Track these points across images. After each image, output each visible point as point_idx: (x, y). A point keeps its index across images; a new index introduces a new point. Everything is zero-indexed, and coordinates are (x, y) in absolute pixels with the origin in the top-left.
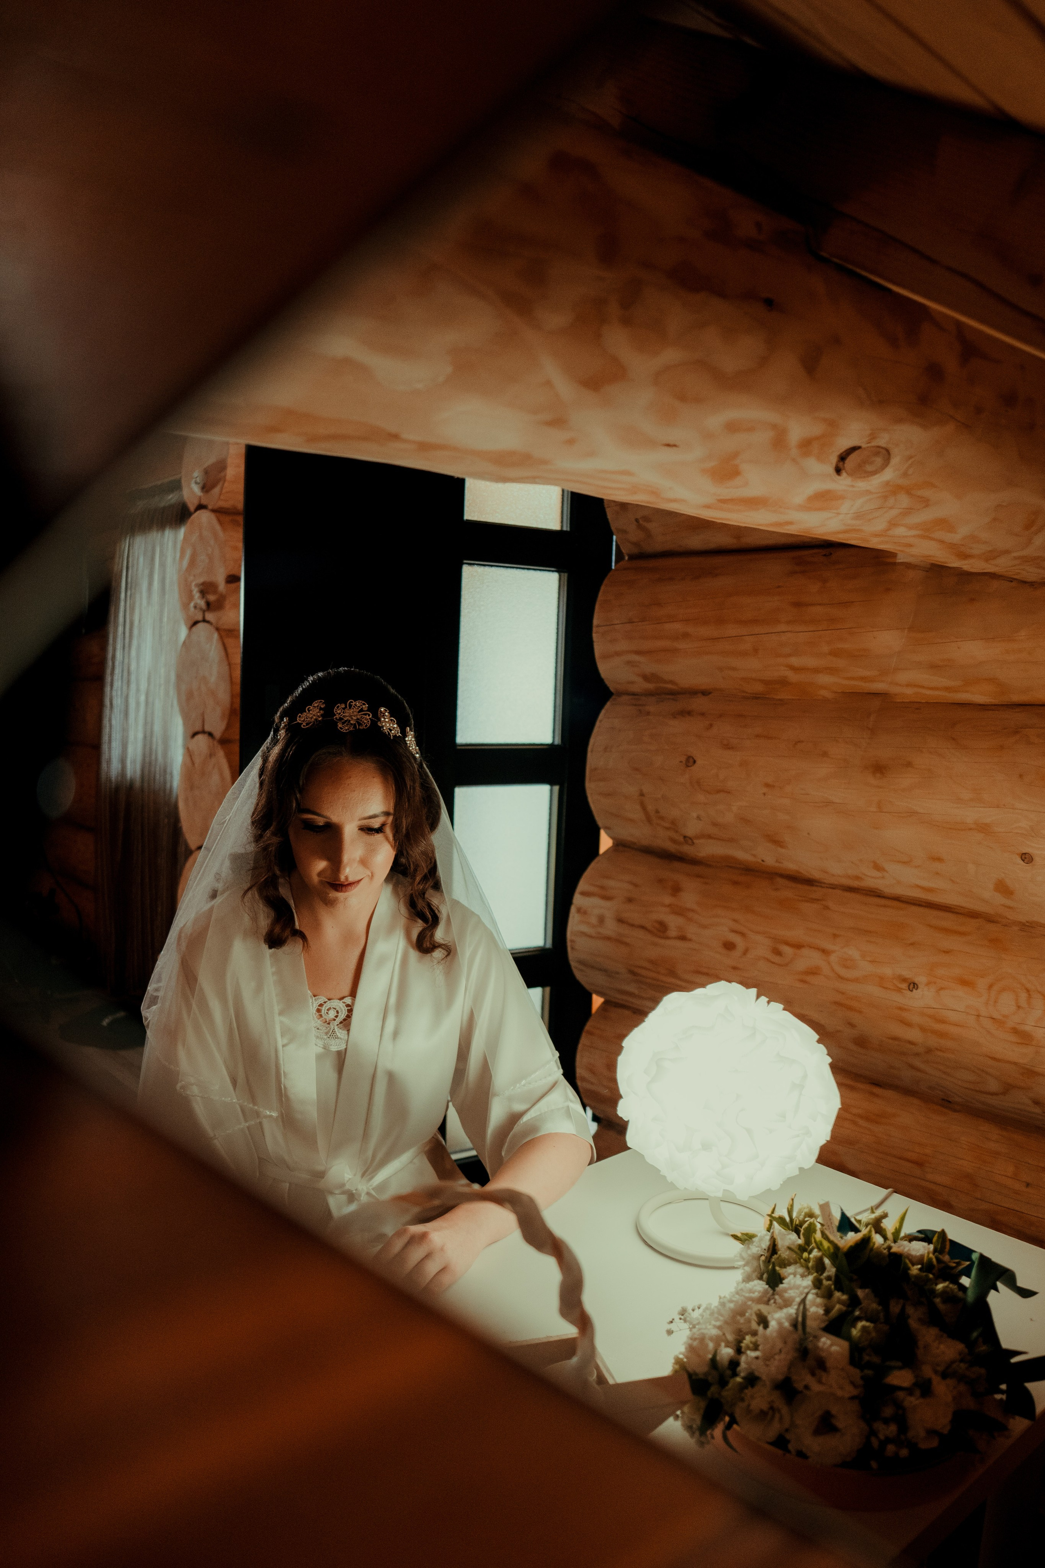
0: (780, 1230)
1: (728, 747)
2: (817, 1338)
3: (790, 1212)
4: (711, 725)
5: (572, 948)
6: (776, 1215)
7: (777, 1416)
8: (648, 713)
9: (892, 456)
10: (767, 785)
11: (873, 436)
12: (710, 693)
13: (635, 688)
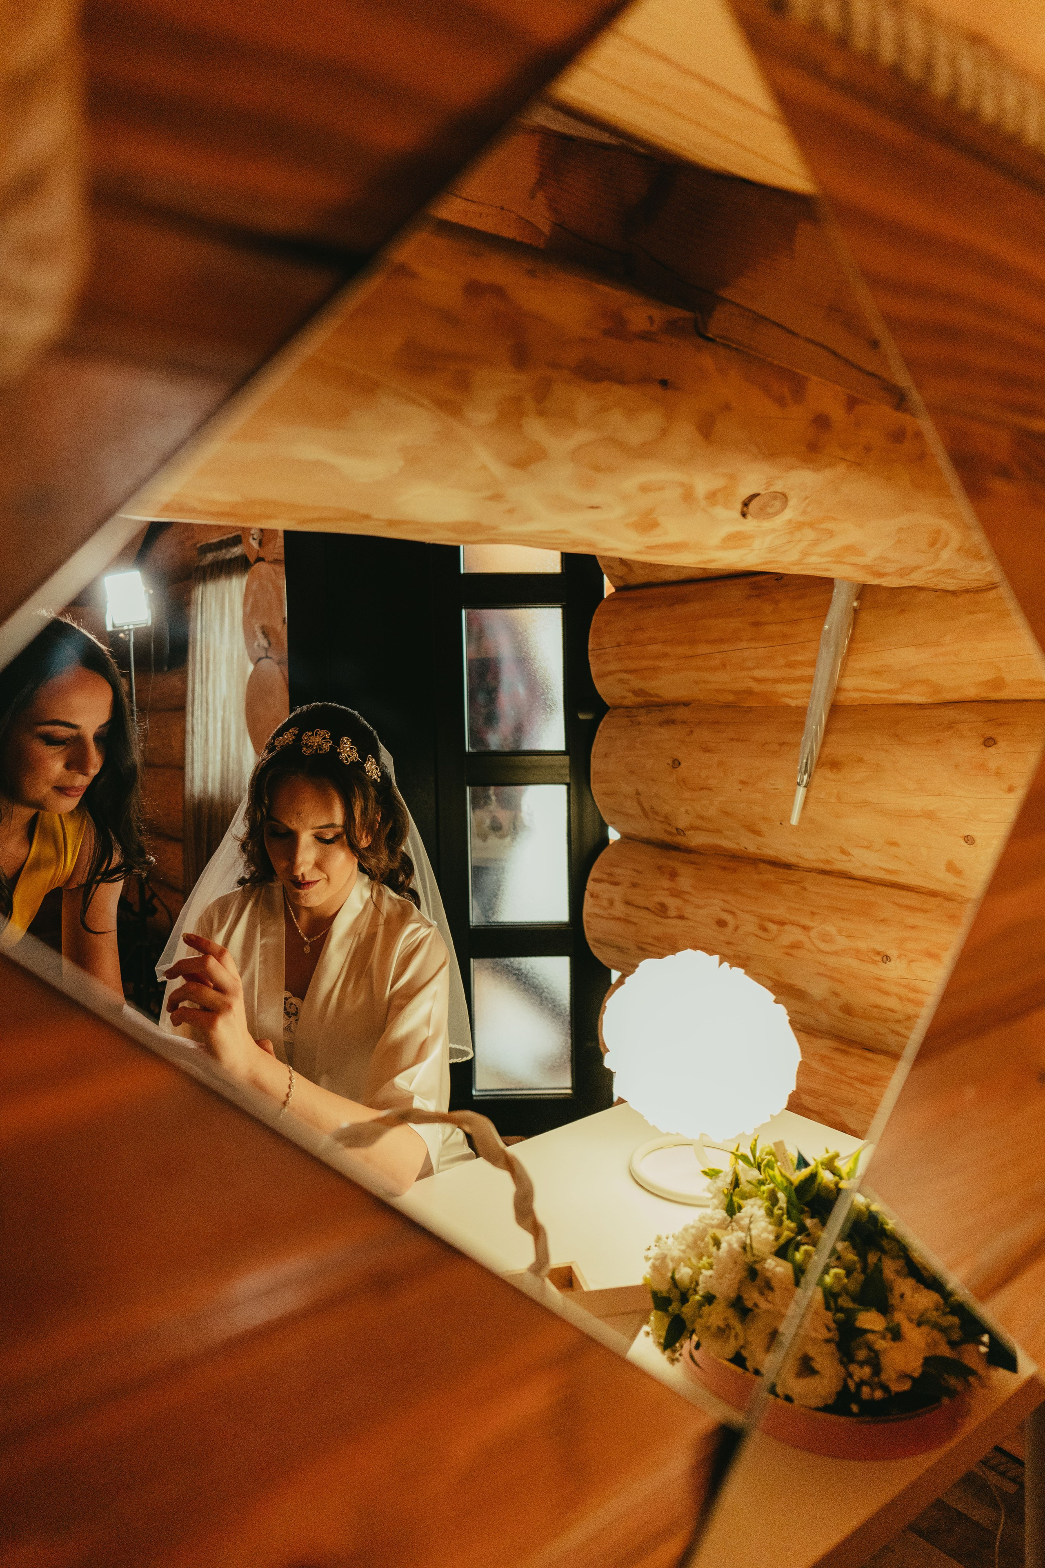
0: (743, 1167)
1: (706, 750)
2: (764, 1260)
3: (753, 1152)
4: (692, 732)
5: (588, 928)
6: (739, 1153)
7: (733, 1333)
8: (639, 723)
9: (789, 498)
10: (742, 782)
11: (769, 484)
12: (690, 704)
13: (627, 702)
